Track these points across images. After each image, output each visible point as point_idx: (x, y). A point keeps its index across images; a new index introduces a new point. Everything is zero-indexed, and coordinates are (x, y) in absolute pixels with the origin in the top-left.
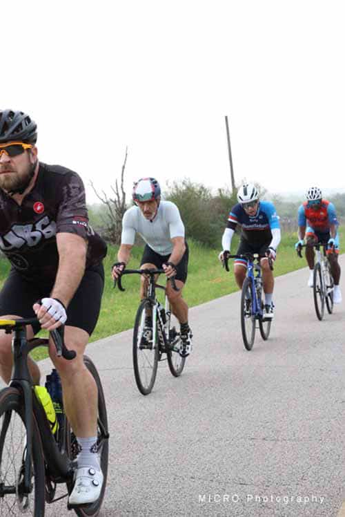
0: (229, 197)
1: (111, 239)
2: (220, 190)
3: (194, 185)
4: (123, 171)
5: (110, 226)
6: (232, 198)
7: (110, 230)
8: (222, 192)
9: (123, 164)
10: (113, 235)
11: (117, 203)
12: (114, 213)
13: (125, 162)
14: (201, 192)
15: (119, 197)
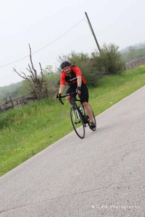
0: (98, 56)
1: (35, 98)
2: (93, 54)
3: (78, 54)
4: (31, 58)
5: (32, 90)
6: (100, 56)
7: (32, 93)
8: (94, 54)
9: (30, 54)
10: (35, 95)
11: (33, 77)
12: (32, 82)
13: (31, 53)
14: (82, 58)
15: (33, 74)
